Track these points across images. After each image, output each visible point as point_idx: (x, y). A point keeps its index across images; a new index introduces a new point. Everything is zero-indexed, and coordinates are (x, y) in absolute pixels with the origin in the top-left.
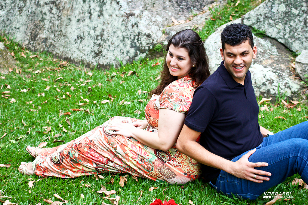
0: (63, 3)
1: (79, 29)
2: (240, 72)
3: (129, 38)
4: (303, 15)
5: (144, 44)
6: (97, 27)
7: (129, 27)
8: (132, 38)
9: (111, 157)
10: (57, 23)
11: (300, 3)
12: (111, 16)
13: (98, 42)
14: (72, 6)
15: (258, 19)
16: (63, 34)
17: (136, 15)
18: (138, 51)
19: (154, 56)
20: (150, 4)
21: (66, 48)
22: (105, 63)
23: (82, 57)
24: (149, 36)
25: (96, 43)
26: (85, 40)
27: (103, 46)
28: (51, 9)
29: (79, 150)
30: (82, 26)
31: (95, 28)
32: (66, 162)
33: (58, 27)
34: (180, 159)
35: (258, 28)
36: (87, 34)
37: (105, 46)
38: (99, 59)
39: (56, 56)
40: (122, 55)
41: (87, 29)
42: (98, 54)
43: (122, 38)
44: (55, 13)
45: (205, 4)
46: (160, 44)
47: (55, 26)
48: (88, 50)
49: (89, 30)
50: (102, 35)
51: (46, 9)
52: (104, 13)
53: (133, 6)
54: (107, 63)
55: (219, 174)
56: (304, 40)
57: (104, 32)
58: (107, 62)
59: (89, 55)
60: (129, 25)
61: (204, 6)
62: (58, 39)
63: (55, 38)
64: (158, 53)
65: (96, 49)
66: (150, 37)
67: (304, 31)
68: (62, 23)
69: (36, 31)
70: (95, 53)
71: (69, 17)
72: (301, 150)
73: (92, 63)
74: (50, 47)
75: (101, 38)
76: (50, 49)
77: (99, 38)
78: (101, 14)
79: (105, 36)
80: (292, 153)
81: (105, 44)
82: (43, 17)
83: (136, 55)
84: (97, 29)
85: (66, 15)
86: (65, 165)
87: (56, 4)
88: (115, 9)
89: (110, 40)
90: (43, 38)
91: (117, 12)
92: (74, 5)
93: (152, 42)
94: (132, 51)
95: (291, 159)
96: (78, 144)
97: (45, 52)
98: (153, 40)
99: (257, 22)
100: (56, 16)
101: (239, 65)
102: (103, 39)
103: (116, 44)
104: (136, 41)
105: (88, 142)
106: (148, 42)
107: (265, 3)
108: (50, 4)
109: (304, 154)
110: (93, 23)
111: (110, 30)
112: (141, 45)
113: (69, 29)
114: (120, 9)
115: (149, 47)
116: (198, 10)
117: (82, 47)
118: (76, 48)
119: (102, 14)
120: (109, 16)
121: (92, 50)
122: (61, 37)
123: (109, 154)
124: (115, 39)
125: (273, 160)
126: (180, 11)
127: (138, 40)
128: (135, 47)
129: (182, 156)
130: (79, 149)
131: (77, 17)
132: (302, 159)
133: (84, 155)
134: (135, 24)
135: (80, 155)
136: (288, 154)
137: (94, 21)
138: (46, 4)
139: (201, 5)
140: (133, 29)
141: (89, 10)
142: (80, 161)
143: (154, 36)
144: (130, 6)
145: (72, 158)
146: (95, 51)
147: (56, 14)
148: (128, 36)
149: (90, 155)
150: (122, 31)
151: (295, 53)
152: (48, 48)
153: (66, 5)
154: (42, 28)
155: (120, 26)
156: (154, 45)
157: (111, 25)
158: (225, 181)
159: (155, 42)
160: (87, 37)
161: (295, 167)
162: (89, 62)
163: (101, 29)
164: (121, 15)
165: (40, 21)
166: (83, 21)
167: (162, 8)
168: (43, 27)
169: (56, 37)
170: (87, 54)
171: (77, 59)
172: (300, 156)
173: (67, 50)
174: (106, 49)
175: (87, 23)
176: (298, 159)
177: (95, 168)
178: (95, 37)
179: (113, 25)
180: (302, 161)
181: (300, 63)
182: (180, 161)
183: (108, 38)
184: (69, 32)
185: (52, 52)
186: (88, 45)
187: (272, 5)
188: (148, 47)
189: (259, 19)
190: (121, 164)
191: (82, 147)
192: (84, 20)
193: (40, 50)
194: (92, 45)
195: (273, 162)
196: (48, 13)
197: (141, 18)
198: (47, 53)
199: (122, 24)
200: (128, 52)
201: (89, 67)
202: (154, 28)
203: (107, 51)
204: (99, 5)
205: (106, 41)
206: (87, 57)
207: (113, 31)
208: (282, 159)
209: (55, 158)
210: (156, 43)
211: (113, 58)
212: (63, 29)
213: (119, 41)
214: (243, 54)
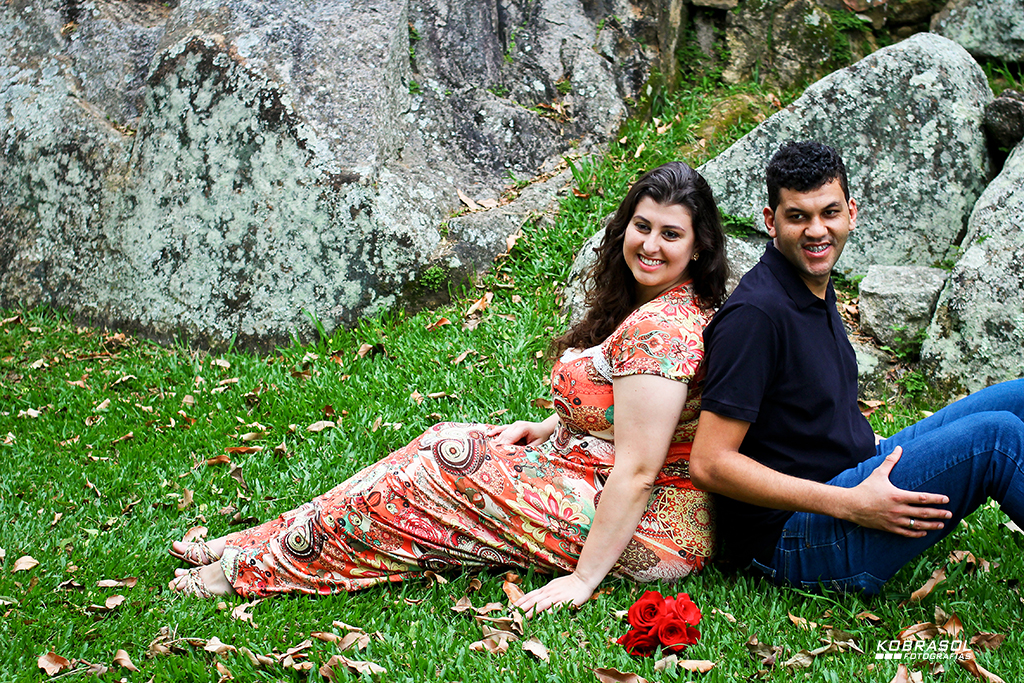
0: (106, 150)
1: (169, 229)
2: (821, 259)
3: (343, 249)
4: (859, 169)
5: (390, 264)
6: (232, 219)
7: (341, 216)
8: (354, 249)
9: (466, 524)
10: (86, 211)
11: (848, 136)
12: (280, 183)
13: (236, 267)
14: (140, 157)
15: (730, 184)
16: (108, 247)
17: (363, 180)
18: (370, 289)
19: (420, 302)
20: (392, 149)
21: (121, 289)
22: (262, 332)
23: (179, 317)
24: (404, 241)
25: (228, 269)
26: (188, 262)
27: (255, 278)
28: (65, 168)
29: (373, 513)
30: (179, 220)
31: (223, 222)
32: (332, 551)
33: (88, 225)
34: (666, 513)
35: (732, 212)
36: (196, 243)
37: (259, 277)
38: (240, 321)
39: (85, 318)
40: (319, 304)
41: (196, 227)
42: (235, 304)
43: (317, 251)
44: (77, 180)
45: (543, 155)
46: (440, 265)
47: (77, 221)
48: (200, 292)
49: (203, 232)
50: (248, 245)
51: (44, 170)
52: (256, 175)
53: (349, 154)
54: (270, 330)
55: (781, 532)
56: (867, 238)
57: (254, 234)
58: (269, 327)
59: (204, 308)
60: (343, 208)
61: (542, 160)
62: (91, 265)
63: (78, 261)
64: (431, 293)
65: (229, 288)
66: (408, 246)
67: (865, 212)
68: (105, 211)
69: (9, 241)
70: (227, 301)
71: (129, 192)
72: (1000, 433)
73: (217, 331)
74: (61, 289)
75: (246, 255)
76: (61, 298)
77: (240, 253)
78: (244, 178)
79: (261, 247)
80: (979, 446)
81: (259, 271)
82: (31, 196)
83: (365, 302)
84: (231, 225)
85: (119, 185)
86: (329, 559)
87: (80, 153)
88: (291, 163)
89: (279, 259)
90: (33, 263)
91: (300, 173)
92: (148, 155)
93: (416, 261)
94: (354, 289)
95: (976, 460)
96: (366, 495)
97: (43, 307)
98: (418, 255)
99: (729, 193)
100: (81, 189)
101: (819, 239)
102: (252, 255)
103: (300, 270)
104: (365, 257)
105: (398, 487)
106: (402, 259)
107: (749, 138)
108: (59, 154)
109: (1007, 443)
110: (216, 207)
111: (277, 227)
112: (380, 271)
113: (131, 230)
114: (309, 161)
115: (405, 276)
116: (525, 170)
117: (179, 284)
118: (157, 290)
119: (249, 181)
120: (272, 183)
121: (215, 292)
122: (102, 256)
123: (460, 518)
124: (293, 254)
125: (930, 470)
126: (476, 174)
127: (371, 254)
128: (361, 276)
129: (672, 506)
130: (374, 509)
131: (159, 190)
132: (1004, 456)
133: (388, 524)
134: (362, 206)
135: (376, 525)
136: (968, 450)
137: (219, 201)
138: (44, 152)
139: (532, 156)
140: (355, 223)
141: (204, 169)
142: (376, 543)
143: (418, 242)
144: (339, 154)
145: (351, 537)
146: (225, 295)
147: (82, 183)
148: (339, 245)
149: (406, 524)
150: (319, 230)
151: (843, 276)
152: (54, 294)
153: (115, 155)
154: (30, 231)
155: (310, 214)
156: (420, 270)
157: (281, 210)
158: (801, 546)
159: (423, 260)
160: (195, 253)
161: (987, 478)
162: (206, 329)
163: (246, 225)
164: (314, 181)
165: (23, 206)
166: (180, 203)
167: (424, 163)
168: (32, 227)
169: (83, 256)
170: (196, 306)
171: (162, 324)
172: (1000, 448)
173: (122, 296)
174: (262, 289)
175: (195, 208)
176: (996, 458)
177: (419, 560)
178: (226, 252)
179: (286, 213)
180: (1005, 461)
181: (872, 295)
182: (667, 519)
183: (271, 253)
184: (131, 240)
185: (69, 306)
186: (201, 279)
187: (768, 144)
188: (402, 275)
189: (734, 185)
190: (496, 544)
191: (382, 502)
192: (186, 200)
193: (24, 301)
194: (216, 276)
195: (930, 475)
196: (52, 183)
197: (376, 188)
198: (52, 309)
199: (318, 208)
200: (340, 292)
201: (205, 348)
202: (417, 219)
203: (267, 294)
204: (237, 151)
205: (262, 261)
206: (197, 314)
207: (285, 232)
208: (953, 463)
209: (298, 540)
210: (426, 262)
211: (290, 314)
212: (108, 231)
213: (309, 259)
214: (828, 212)
